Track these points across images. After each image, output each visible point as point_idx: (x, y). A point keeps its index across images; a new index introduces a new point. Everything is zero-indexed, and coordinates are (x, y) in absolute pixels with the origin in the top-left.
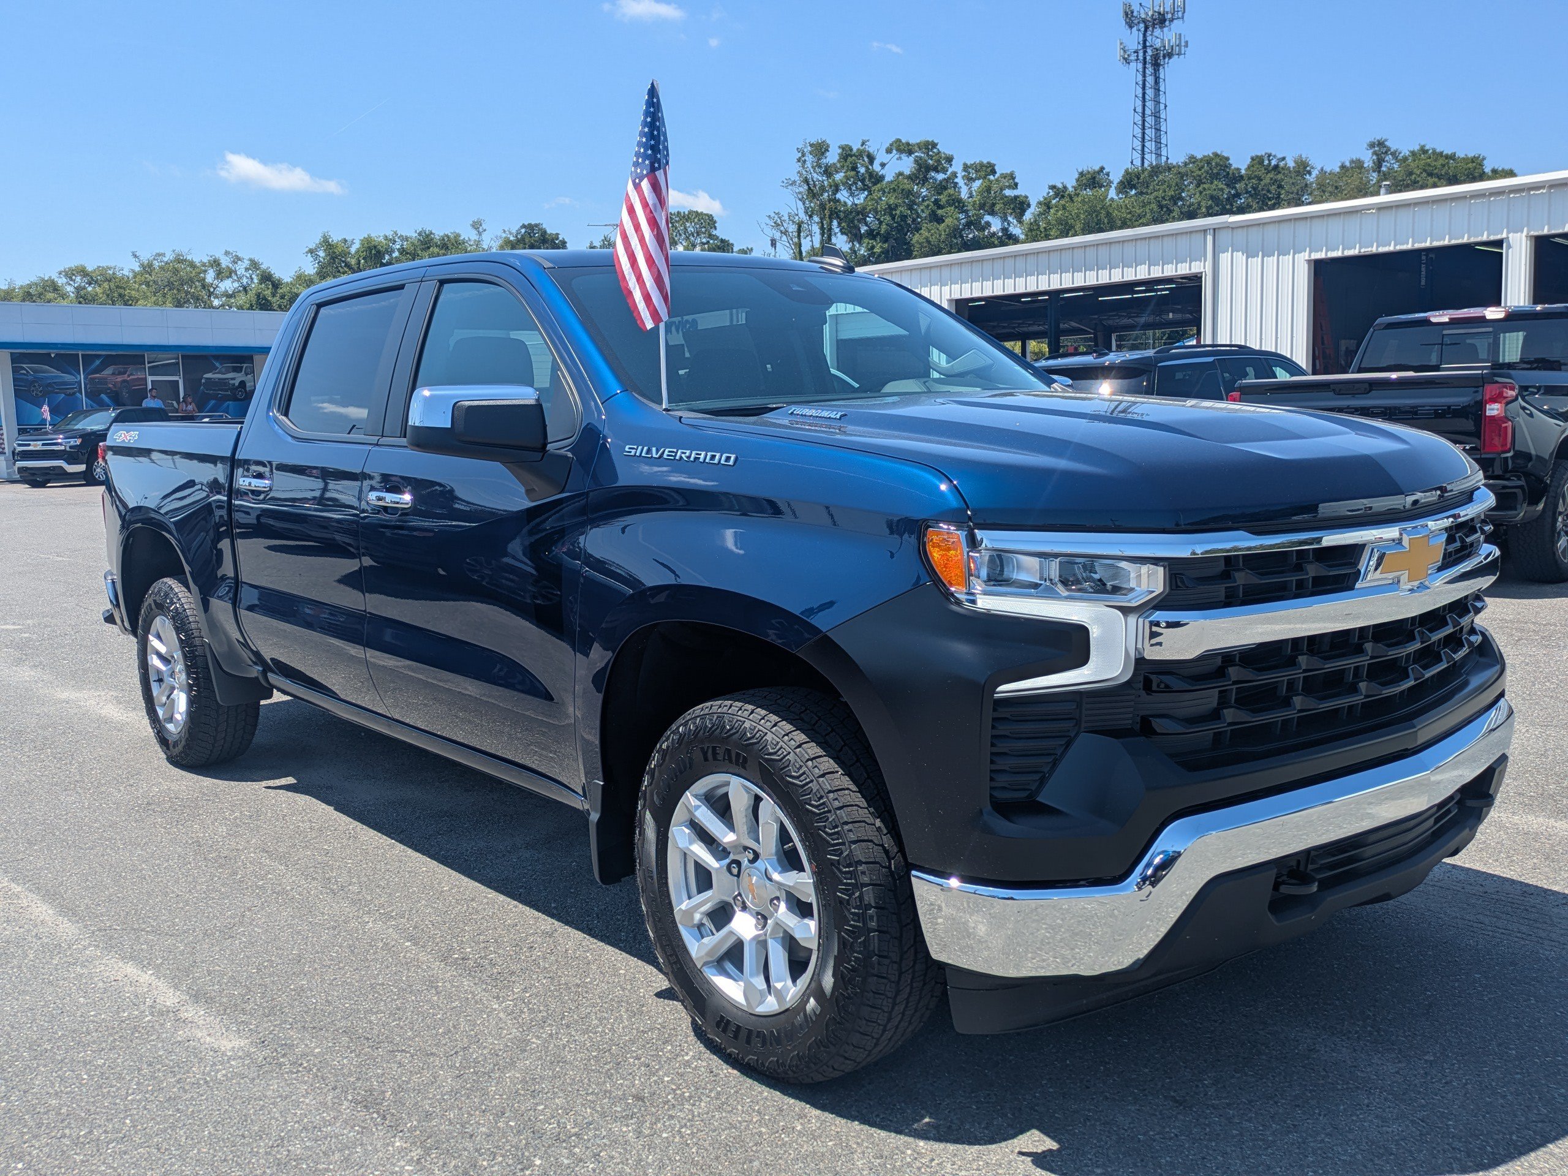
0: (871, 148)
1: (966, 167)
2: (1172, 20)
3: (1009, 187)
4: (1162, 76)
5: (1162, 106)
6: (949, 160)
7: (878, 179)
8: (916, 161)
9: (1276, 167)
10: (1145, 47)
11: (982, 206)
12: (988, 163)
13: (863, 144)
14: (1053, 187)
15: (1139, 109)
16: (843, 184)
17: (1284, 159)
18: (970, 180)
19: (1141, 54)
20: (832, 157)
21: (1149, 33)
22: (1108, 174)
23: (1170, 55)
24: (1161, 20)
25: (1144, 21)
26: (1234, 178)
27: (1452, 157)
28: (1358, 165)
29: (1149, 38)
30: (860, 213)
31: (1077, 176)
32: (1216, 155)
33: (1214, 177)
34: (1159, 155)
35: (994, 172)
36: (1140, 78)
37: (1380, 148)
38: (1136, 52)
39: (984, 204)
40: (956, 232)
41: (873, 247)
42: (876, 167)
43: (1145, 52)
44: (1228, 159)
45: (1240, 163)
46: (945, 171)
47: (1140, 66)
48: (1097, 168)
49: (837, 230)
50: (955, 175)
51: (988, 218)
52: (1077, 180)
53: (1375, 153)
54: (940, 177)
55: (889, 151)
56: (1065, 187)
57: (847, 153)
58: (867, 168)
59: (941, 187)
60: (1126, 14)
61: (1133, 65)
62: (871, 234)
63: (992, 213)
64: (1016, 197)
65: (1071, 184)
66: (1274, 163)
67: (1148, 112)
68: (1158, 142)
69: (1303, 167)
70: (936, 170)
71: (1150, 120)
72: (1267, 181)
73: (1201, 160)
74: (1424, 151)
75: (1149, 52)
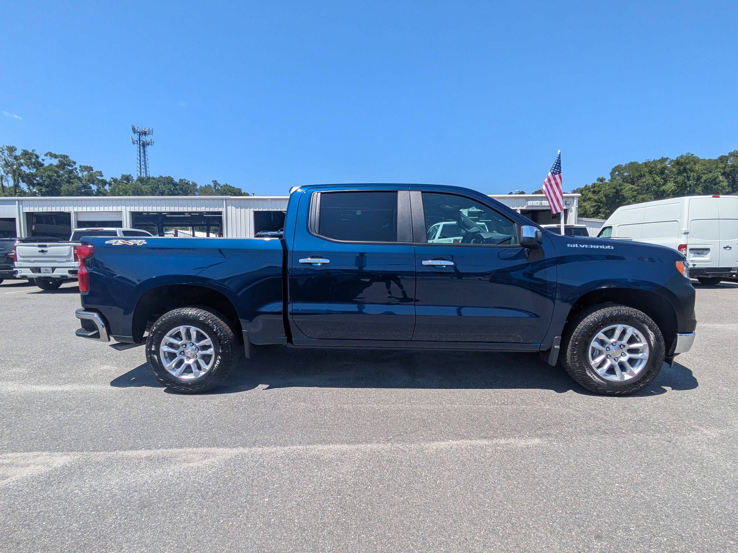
0: (37, 153)
1: (81, 166)
2: (148, 134)
3: (100, 176)
4: (146, 150)
5: (147, 159)
6: (75, 163)
7: (42, 165)
8: (59, 161)
9: (187, 183)
10: (140, 140)
11: (89, 181)
12: (90, 167)
13: (33, 151)
14: (112, 178)
15: (139, 159)
16: (25, 164)
17: (189, 181)
18: (82, 171)
19: (138, 142)
20: (18, 153)
21: (141, 136)
22: (132, 177)
23: (148, 144)
24: (145, 133)
25: (139, 132)
26: (175, 185)
27: (234, 188)
28: (209, 186)
29: (141, 138)
30: (34, 176)
31: (121, 176)
32: (169, 177)
33: (169, 183)
34: (146, 174)
35: (92, 170)
36: (138, 149)
37: (215, 183)
38: (137, 141)
39: (90, 180)
40: (79, 188)
41: (41, 189)
42: (40, 160)
43: (140, 142)
44: (173, 179)
45: (177, 180)
46: (72, 166)
47: (138, 146)
48: (128, 174)
49: (20, 181)
50: (76, 169)
51: (91, 185)
52: (122, 177)
53: (214, 184)
54: (70, 168)
55: (46, 155)
56: (117, 179)
57: (25, 153)
58: (36, 160)
59: (71, 172)
60: (133, 129)
61: (136, 145)
62: (39, 184)
63: (93, 183)
64: (103, 180)
65: (119, 178)
66: (186, 182)
67: (142, 160)
68: (146, 169)
69: (195, 185)
70: (69, 165)
71: (142, 163)
72: (185, 187)
73: (165, 178)
74: (227, 185)
75: (141, 142)
